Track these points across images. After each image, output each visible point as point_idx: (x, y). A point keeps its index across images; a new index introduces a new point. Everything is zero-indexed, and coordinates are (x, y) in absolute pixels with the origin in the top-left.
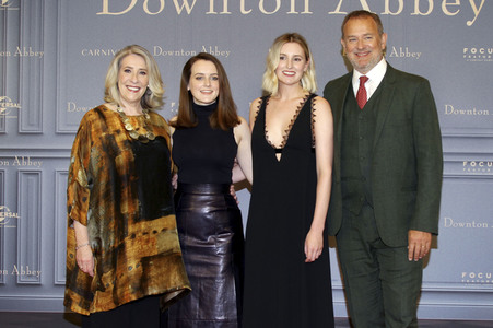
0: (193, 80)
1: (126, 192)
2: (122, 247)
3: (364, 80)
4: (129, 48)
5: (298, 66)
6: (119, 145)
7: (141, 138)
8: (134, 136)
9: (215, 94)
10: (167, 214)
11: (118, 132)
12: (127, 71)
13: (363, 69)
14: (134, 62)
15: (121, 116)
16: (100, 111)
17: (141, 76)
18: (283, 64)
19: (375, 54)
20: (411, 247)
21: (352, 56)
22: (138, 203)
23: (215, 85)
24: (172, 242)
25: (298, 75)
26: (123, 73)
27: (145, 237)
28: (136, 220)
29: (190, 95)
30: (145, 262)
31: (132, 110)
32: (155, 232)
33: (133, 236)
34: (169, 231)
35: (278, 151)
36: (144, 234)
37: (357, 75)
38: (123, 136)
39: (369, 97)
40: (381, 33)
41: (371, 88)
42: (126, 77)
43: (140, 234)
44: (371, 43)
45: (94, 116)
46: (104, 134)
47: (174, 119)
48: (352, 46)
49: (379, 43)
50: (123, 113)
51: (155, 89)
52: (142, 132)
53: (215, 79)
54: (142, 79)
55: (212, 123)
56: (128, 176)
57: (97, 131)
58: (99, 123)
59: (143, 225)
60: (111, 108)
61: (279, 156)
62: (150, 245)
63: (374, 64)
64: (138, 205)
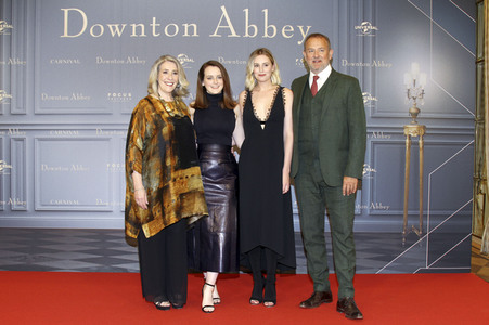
0: (206, 80)
1: (169, 152)
2: (167, 187)
3: (316, 78)
4: (164, 57)
5: (267, 69)
6: (164, 120)
7: (176, 115)
8: (172, 115)
9: (221, 88)
10: (194, 165)
11: (162, 112)
12: (165, 72)
13: (317, 71)
14: (169, 66)
15: (162, 102)
16: (148, 99)
17: (174, 75)
18: (257, 70)
19: (324, 61)
20: (344, 187)
21: (310, 63)
22: (177, 158)
23: (221, 81)
24: (198, 184)
25: (268, 75)
26: (161, 73)
27: (181, 181)
28: (176, 169)
29: (204, 89)
30: (181, 196)
31: (167, 98)
32: (187, 177)
33: (175, 180)
34: (196, 177)
35: (263, 123)
36: (181, 178)
37: (312, 75)
38: (166, 115)
39: (319, 89)
40: (329, 49)
41: (320, 83)
42: (164, 77)
43: (178, 179)
44: (322, 55)
45: (146, 102)
46: (153, 114)
47: (193, 103)
48: (311, 55)
49: (328, 54)
50: (163, 100)
51: (183, 84)
52: (176, 112)
53: (220, 78)
54: (175, 77)
55: (222, 106)
56: (170, 141)
57: (149, 111)
58: (150, 107)
59: (180, 173)
60: (155, 97)
61: (263, 126)
62: (184, 185)
63: (324, 68)
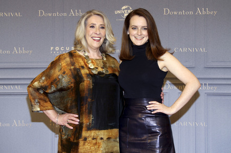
0: (130, 29)
4: (90, 12)
6: (83, 76)
7: (100, 73)
8: (95, 72)
9: (145, 40)
10: (112, 127)
11: (83, 67)
12: (92, 27)
14: (95, 20)
17: (101, 30)
22: (92, 117)
24: (113, 147)
26: (89, 28)
27: (94, 141)
28: (89, 129)
31: (94, 55)
32: (102, 139)
33: (85, 139)
34: (112, 140)
36: (93, 139)
38: (86, 71)
42: (91, 31)
43: (90, 139)
46: (72, 67)
50: (88, 57)
51: (110, 39)
52: (100, 69)
53: (145, 29)
57: (68, 65)
58: (69, 60)
59: (93, 133)
62: (96, 147)
64: (91, 119)
